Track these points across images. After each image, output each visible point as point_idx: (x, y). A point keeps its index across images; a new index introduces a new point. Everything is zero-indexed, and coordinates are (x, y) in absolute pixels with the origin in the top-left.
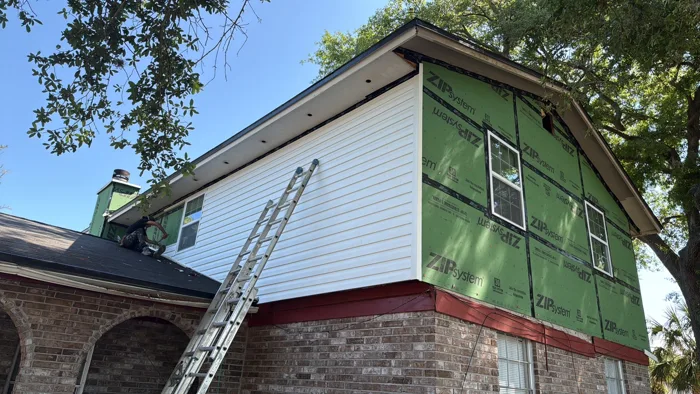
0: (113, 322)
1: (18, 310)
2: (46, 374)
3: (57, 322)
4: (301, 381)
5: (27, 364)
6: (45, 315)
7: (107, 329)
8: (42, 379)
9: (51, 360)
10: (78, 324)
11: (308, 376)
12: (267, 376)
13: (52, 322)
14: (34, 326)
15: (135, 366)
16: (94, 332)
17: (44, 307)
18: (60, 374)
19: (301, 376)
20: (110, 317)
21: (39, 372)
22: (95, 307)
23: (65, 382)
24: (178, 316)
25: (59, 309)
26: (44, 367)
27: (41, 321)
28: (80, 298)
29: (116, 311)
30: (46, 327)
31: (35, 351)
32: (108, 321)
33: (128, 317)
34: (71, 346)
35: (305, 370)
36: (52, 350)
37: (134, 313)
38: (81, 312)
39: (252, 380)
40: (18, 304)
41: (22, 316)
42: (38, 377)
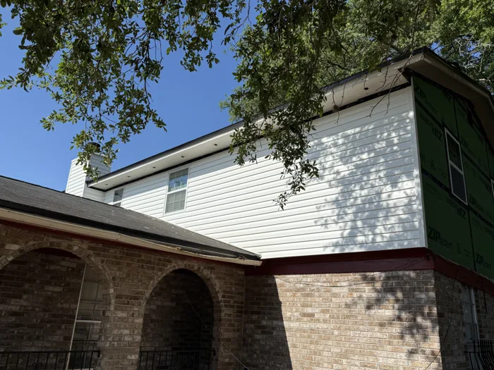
0: (163, 273)
1: (103, 266)
2: (124, 315)
3: (128, 275)
4: (305, 319)
5: (112, 308)
6: (120, 269)
7: (160, 279)
8: (122, 319)
9: (126, 304)
10: (141, 276)
11: (312, 315)
12: (270, 314)
13: (125, 276)
14: (114, 279)
15: (158, 307)
16: (152, 282)
17: (118, 263)
18: (133, 315)
19: (305, 315)
20: (161, 270)
21: (120, 314)
22: (149, 262)
23: (137, 321)
24: (202, 268)
25: (128, 265)
26: (122, 310)
27: (118, 274)
28: (140, 256)
29: (164, 265)
30: (122, 279)
31: (117, 298)
32: (160, 273)
33: (171, 270)
34: (138, 293)
35: (309, 310)
36: (127, 297)
37: (174, 266)
38: (142, 267)
39: (255, 317)
40: (102, 262)
41: (105, 270)
42: (120, 318)
